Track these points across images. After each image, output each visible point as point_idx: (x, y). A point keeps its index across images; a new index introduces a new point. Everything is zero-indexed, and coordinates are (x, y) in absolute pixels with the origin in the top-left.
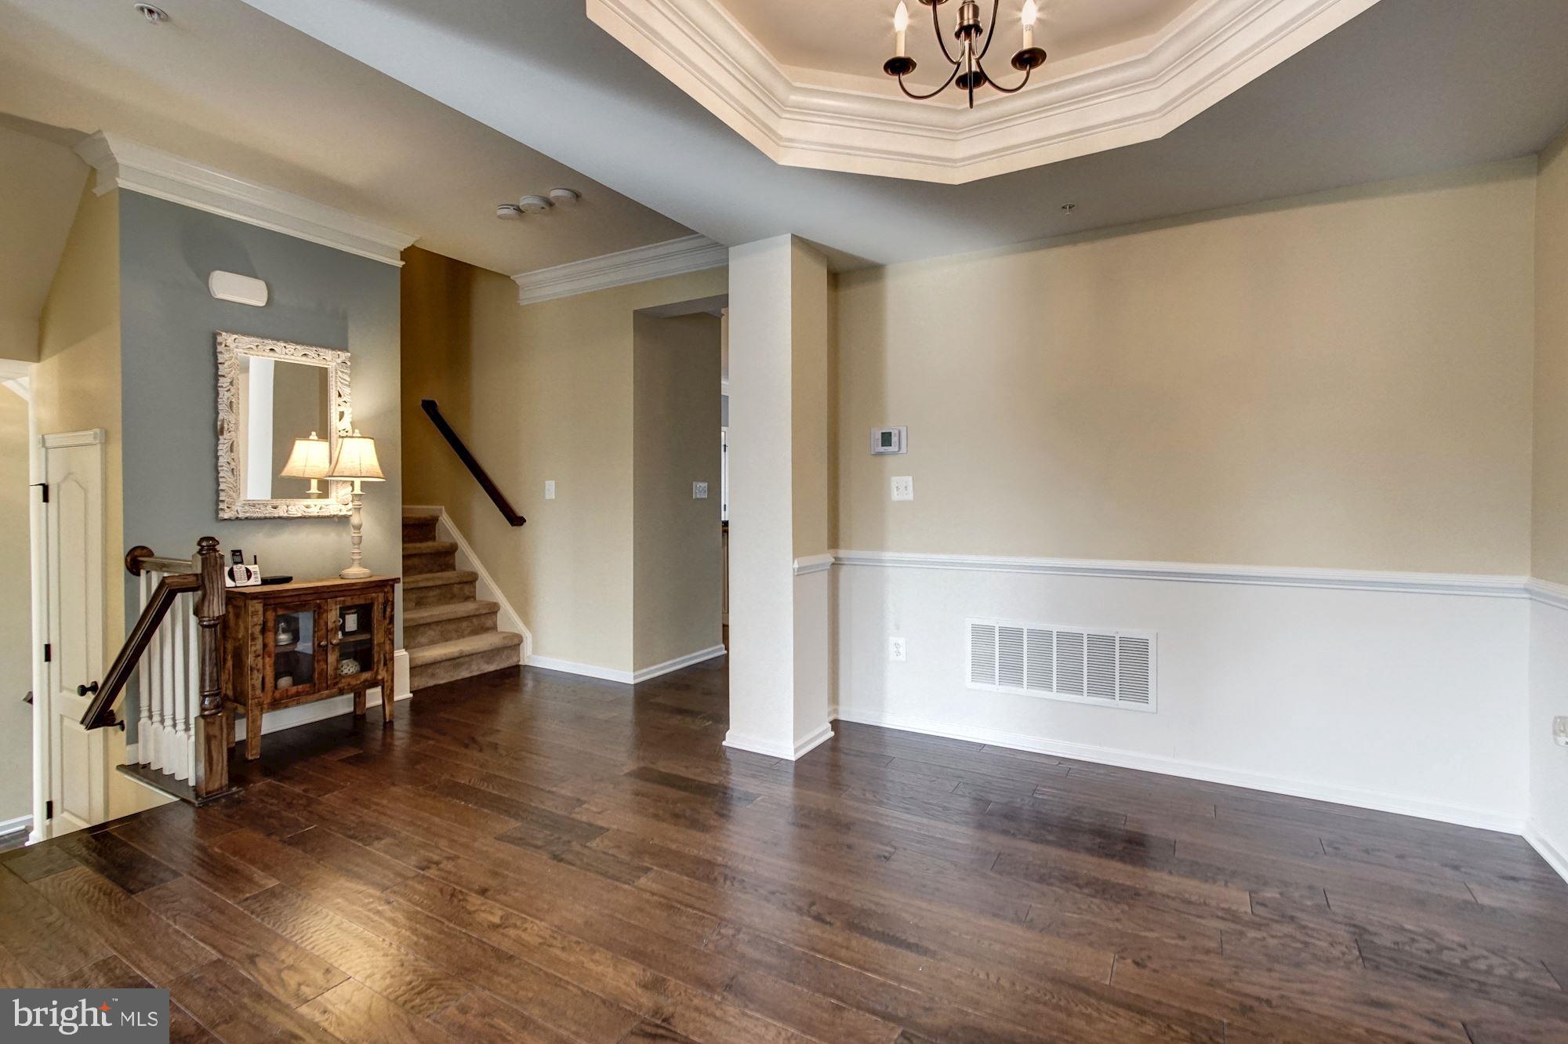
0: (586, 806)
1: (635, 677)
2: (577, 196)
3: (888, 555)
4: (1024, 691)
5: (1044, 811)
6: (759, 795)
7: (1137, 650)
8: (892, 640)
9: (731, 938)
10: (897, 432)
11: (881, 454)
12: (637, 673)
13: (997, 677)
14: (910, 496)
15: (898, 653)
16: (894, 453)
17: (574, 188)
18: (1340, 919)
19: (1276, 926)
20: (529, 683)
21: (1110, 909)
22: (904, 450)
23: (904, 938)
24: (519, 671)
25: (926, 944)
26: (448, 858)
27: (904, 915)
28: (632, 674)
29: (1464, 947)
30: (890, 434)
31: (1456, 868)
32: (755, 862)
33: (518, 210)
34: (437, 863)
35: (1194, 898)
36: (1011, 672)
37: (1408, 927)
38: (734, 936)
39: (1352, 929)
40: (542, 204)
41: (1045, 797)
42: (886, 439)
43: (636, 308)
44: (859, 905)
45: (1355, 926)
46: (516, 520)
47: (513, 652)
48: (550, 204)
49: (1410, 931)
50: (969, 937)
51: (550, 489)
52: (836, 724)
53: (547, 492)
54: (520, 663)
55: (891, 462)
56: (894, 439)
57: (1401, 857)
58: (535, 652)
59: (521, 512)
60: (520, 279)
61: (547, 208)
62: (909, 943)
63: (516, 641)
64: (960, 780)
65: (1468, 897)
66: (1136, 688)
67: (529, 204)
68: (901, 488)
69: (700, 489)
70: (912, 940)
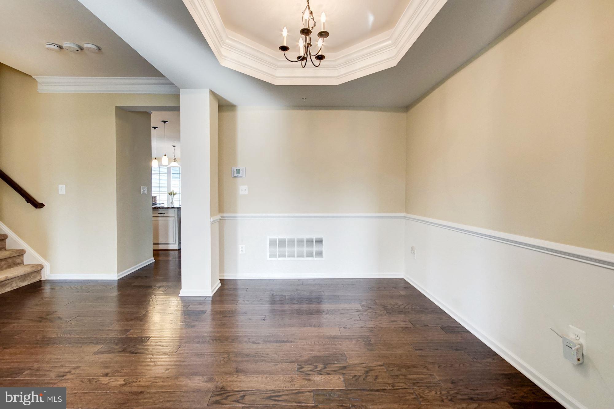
0: (131, 331)
1: (118, 276)
2: (99, 49)
3: (239, 215)
4: (287, 259)
5: (302, 295)
6: (207, 310)
7: (320, 241)
8: (240, 247)
9: (228, 357)
10: (242, 169)
11: (236, 177)
12: (119, 274)
13: (278, 255)
14: (246, 193)
15: (242, 251)
16: (241, 177)
17: (98, 45)
18: (380, 305)
19: (368, 310)
20: (47, 289)
21: (332, 316)
22: (244, 176)
23: (283, 340)
24: (41, 284)
25: (290, 340)
26: (74, 368)
27: (279, 334)
28: (117, 275)
29: (403, 305)
30: (240, 169)
31: (395, 288)
32: (220, 332)
33: (61, 47)
34: (69, 372)
35: (349, 309)
36: (282, 253)
37: (392, 303)
38: (228, 356)
39: (383, 307)
40: (77, 48)
41: (300, 291)
42: (238, 171)
43: (117, 105)
44: (264, 335)
45: (383, 306)
46: (38, 205)
47: (37, 274)
48: (81, 49)
49: (393, 304)
50: (301, 334)
51: (62, 189)
52: (222, 281)
53: (60, 191)
54: (42, 279)
55: (239, 180)
56: (241, 172)
57: (385, 288)
58: (52, 272)
59: (40, 201)
60: (38, 79)
61: (80, 50)
62: (285, 341)
63: (39, 268)
64: (273, 291)
65: (399, 294)
66: (319, 253)
67: (69, 47)
68: (243, 189)
69: (144, 190)
70: (286, 340)
